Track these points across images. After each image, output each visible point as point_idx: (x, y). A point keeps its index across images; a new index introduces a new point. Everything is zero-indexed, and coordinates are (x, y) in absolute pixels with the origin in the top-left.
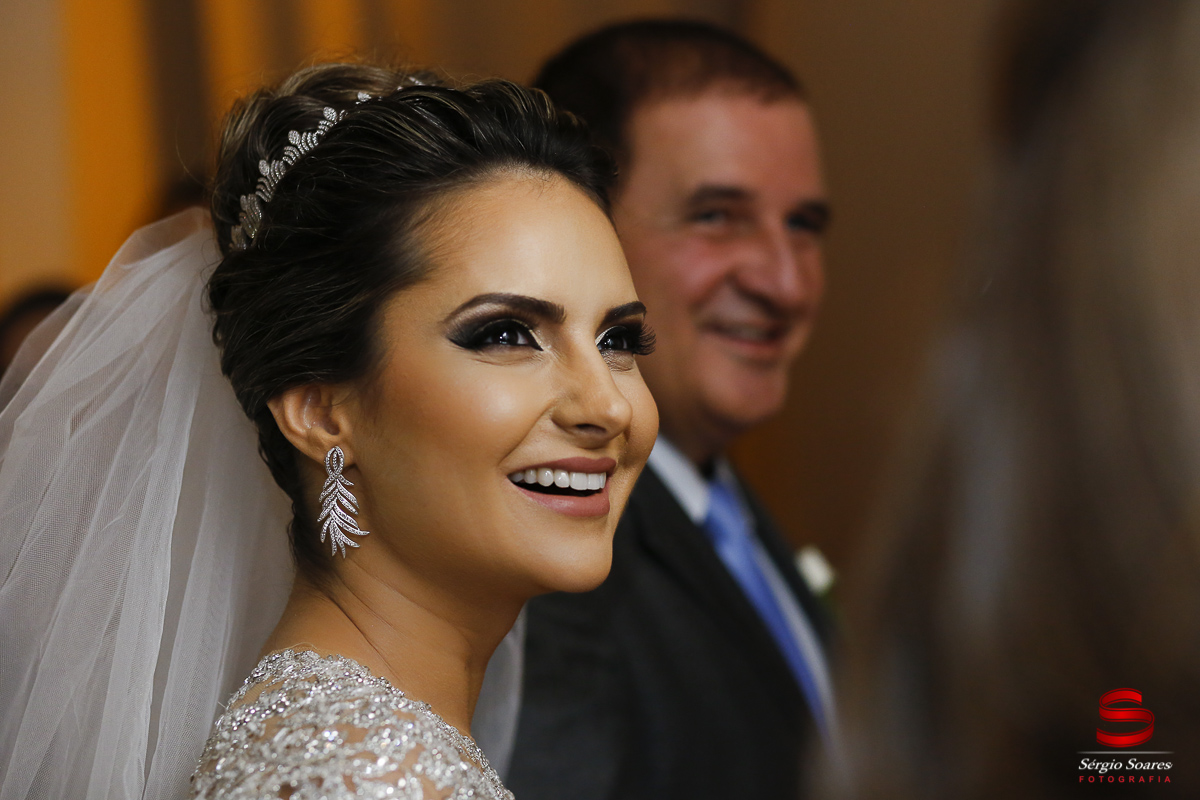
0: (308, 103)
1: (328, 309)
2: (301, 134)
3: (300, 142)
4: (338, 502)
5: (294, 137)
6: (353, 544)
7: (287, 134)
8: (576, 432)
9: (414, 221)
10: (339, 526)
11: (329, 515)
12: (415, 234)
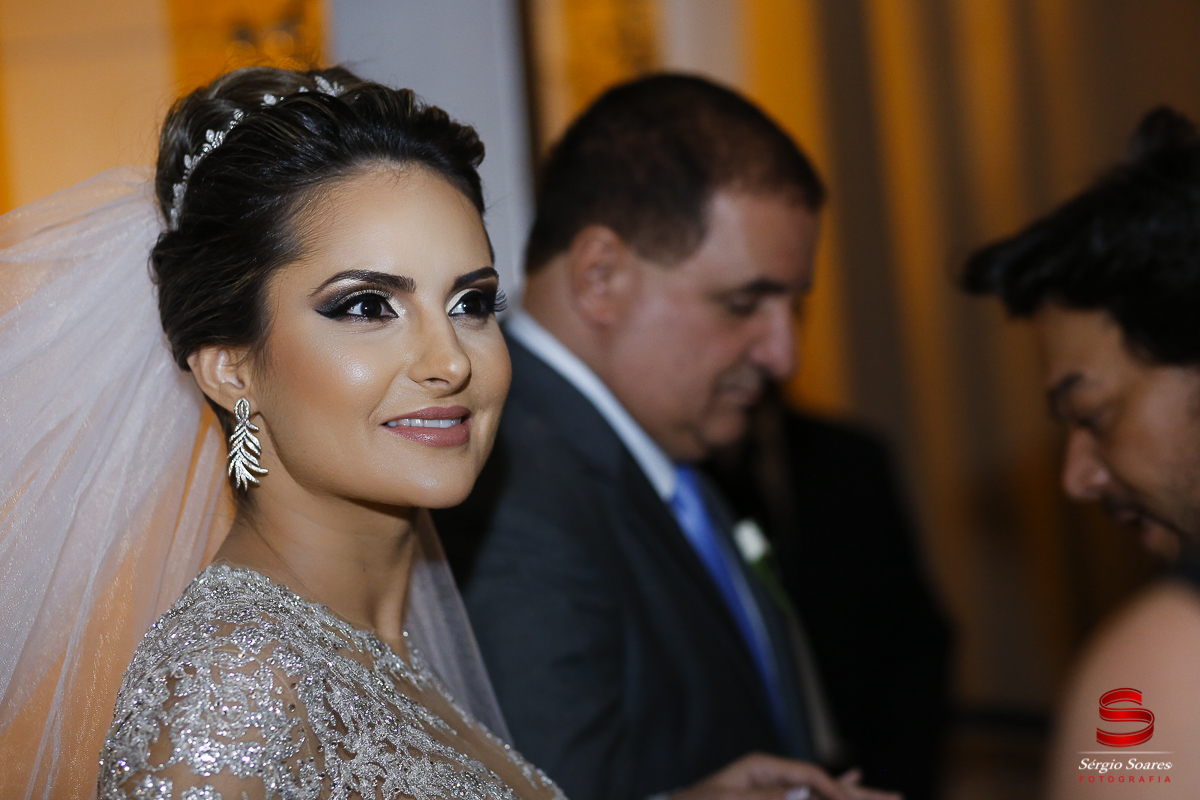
0: (223, 106)
1: (226, 284)
2: (215, 133)
3: (214, 139)
4: (244, 444)
5: (210, 135)
6: (254, 479)
7: (205, 133)
8: (428, 384)
9: (291, 211)
10: (245, 465)
11: (236, 454)
12: (294, 220)
